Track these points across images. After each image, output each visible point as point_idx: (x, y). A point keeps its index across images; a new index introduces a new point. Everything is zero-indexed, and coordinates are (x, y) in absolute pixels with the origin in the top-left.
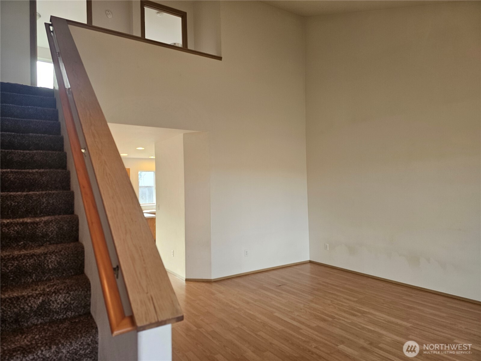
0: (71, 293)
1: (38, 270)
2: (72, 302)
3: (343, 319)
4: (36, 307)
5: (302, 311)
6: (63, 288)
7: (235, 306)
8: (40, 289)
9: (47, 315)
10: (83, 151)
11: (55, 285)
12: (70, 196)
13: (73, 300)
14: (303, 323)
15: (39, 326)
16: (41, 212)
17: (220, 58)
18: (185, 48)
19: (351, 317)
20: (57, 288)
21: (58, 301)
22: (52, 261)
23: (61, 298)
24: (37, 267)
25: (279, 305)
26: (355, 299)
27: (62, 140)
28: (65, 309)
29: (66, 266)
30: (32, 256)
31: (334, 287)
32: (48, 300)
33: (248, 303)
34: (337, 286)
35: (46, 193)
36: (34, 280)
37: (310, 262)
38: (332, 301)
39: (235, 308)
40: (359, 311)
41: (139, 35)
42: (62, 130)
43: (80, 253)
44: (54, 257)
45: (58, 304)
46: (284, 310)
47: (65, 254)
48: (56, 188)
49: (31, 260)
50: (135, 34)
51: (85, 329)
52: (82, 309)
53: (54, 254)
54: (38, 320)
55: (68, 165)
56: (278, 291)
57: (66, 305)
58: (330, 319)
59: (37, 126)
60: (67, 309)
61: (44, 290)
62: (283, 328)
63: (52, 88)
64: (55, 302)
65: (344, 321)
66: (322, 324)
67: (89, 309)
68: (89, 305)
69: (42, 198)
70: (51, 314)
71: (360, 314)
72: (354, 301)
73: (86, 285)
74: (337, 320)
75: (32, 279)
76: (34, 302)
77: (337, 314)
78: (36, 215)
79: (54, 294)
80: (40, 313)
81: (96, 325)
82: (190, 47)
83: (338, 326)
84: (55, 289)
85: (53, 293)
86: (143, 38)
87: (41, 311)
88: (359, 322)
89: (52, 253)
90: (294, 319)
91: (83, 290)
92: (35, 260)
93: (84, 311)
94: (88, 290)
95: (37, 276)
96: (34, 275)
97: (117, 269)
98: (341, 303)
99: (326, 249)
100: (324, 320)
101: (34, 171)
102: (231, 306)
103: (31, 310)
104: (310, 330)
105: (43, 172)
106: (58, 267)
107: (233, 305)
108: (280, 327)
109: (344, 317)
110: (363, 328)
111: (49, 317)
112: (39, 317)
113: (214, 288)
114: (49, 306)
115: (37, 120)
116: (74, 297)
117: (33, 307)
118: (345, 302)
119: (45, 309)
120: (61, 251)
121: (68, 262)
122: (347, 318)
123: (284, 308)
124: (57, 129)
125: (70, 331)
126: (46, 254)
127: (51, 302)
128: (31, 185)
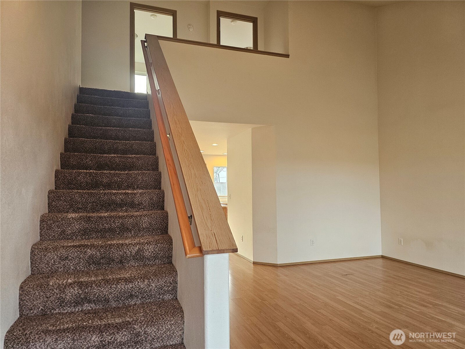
0: (159, 245)
1: (135, 228)
2: (159, 252)
3: (411, 308)
4: (134, 253)
5: (367, 297)
6: (153, 240)
7: (299, 288)
8: (137, 240)
9: (142, 260)
10: (168, 136)
11: (147, 238)
12: (158, 176)
13: (160, 251)
14: (366, 308)
15: (136, 267)
16: (138, 187)
17: (287, 56)
18: (255, 50)
19: (420, 307)
20: (149, 240)
21: (150, 250)
22: (145, 222)
23: (151, 248)
24: (135, 225)
25: (344, 291)
26: (428, 293)
27: (152, 133)
28: (154, 257)
29: (155, 226)
30: (132, 216)
31: (405, 280)
32: (142, 248)
33: (311, 286)
34: (409, 280)
35: (141, 173)
36: (132, 235)
37: (383, 257)
38: (401, 292)
39: (298, 289)
40: (431, 303)
41: (215, 42)
42: (153, 126)
43: (165, 217)
44: (146, 219)
45: (149, 252)
46: (348, 295)
47: (154, 217)
48: (149, 170)
49: (131, 220)
50: (211, 42)
51: (168, 271)
52: (166, 259)
53: (147, 217)
54: (135, 263)
55: (157, 152)
56: (344, 279)
57: (155, 254)
58: (397, 307)
59: (135, 123)
60: (155, 258)
61: (140, 241)
62: (345, 309)
63: (146, 93)
64: (147, 250)
65: (412, 310)
66: (386, 310)
67: (171, 260)
68: (172, 257)
69: (138, 176)
70: (145, 260)
71: (431, 306)
72: (426, 294)
73: (170, 241)
74: (404, 309)
75: (132, 234)
76: (133, 248)
77: (405, 304)
78: (134, 189)
79: (146, 245)
80: (136, 258)
81: (176, 270)
82: (260, 49)
83: (404, 314)
84: (147, 241)
85: (146, 243)
86: (218, 45)
87: (138, 257)
88: (429, 312)
89: (146, 215)
90: (357, 303)
91: (167, 244)
92: (134, 220)
93: (167, 261)
94: (170, 244)
95: (135, 232)
96: (133, 231)
97: (191, 217)
98: (411, 294)
99: (400, 244)
100: (390, 307)
101: (133, 156)
102: (295, 287)
103: (131, 255)
104: (373, 314)
105: (139, 157)
106: (149, 226)
107: (297, 286)
108: (341, 308)
109: (412, 306)
110: (433, 318)
111: (143, 262)
112: (136, 261)
113: (280, 271)
114: (143, 253)
115: (135, 118)
116: (160, 249)
117: (132, 252)
118: (416, 295)
119: (140, 255)
120: (151, 215)
121: (157, 224)
122: (416, 308)
123: (348, 293)
124: (149, 125)
125: (157, 271)
126: (141, 216)
127: (144, 250)
128: (131, 167)
